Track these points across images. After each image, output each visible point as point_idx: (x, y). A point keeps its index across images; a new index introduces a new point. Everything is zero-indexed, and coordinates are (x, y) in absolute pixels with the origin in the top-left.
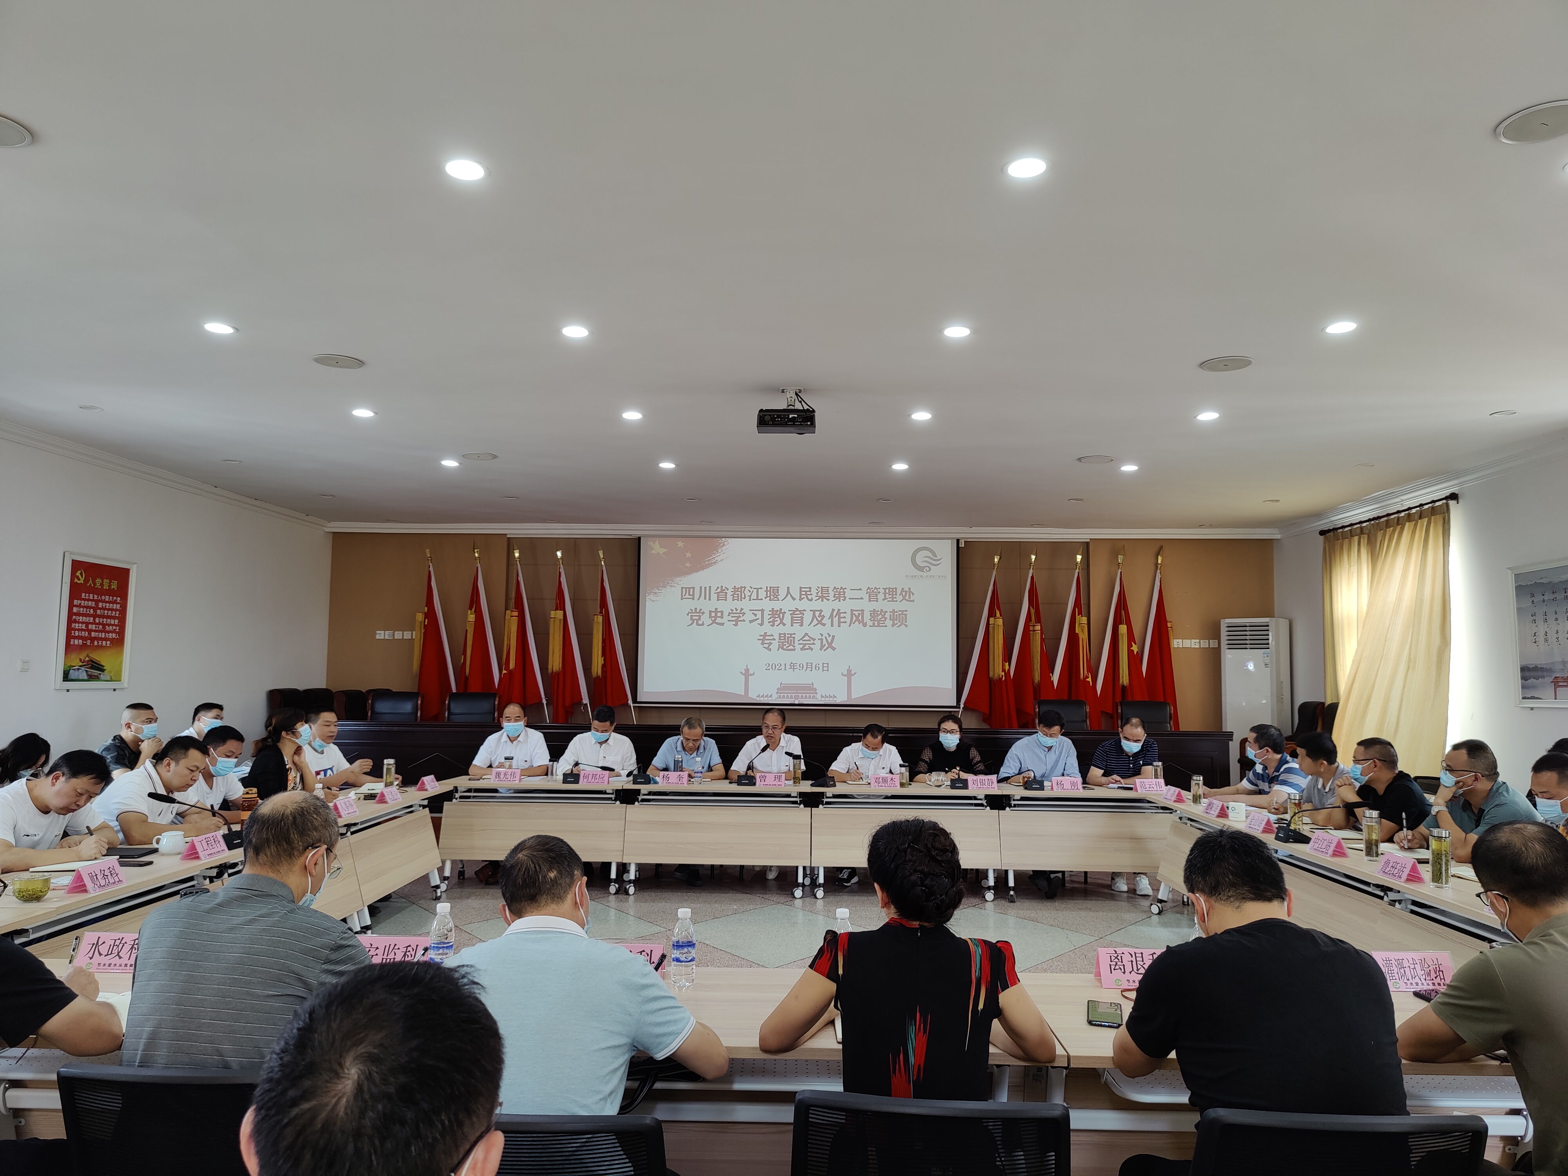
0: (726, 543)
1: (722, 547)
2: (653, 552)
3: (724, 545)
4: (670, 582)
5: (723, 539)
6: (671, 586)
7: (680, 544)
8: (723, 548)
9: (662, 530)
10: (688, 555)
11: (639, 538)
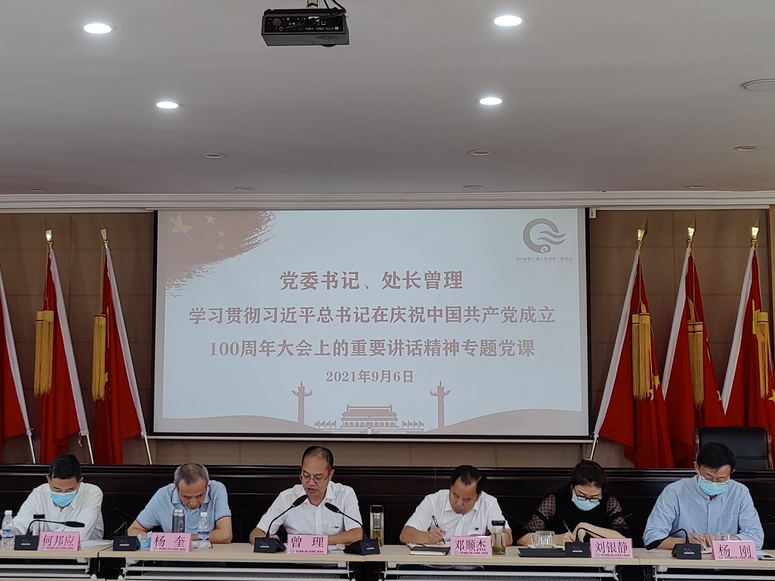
0: (271, 217)
1: (266, 222)
2: (174, 230)
3: (269, 220)
4: (198, 271)
5: (268, 212)
6: (199, 276)
7: (211, 219)
8: (268, 224)
9: (185, 201)
10: (221, 234)
11: (156, 212)
